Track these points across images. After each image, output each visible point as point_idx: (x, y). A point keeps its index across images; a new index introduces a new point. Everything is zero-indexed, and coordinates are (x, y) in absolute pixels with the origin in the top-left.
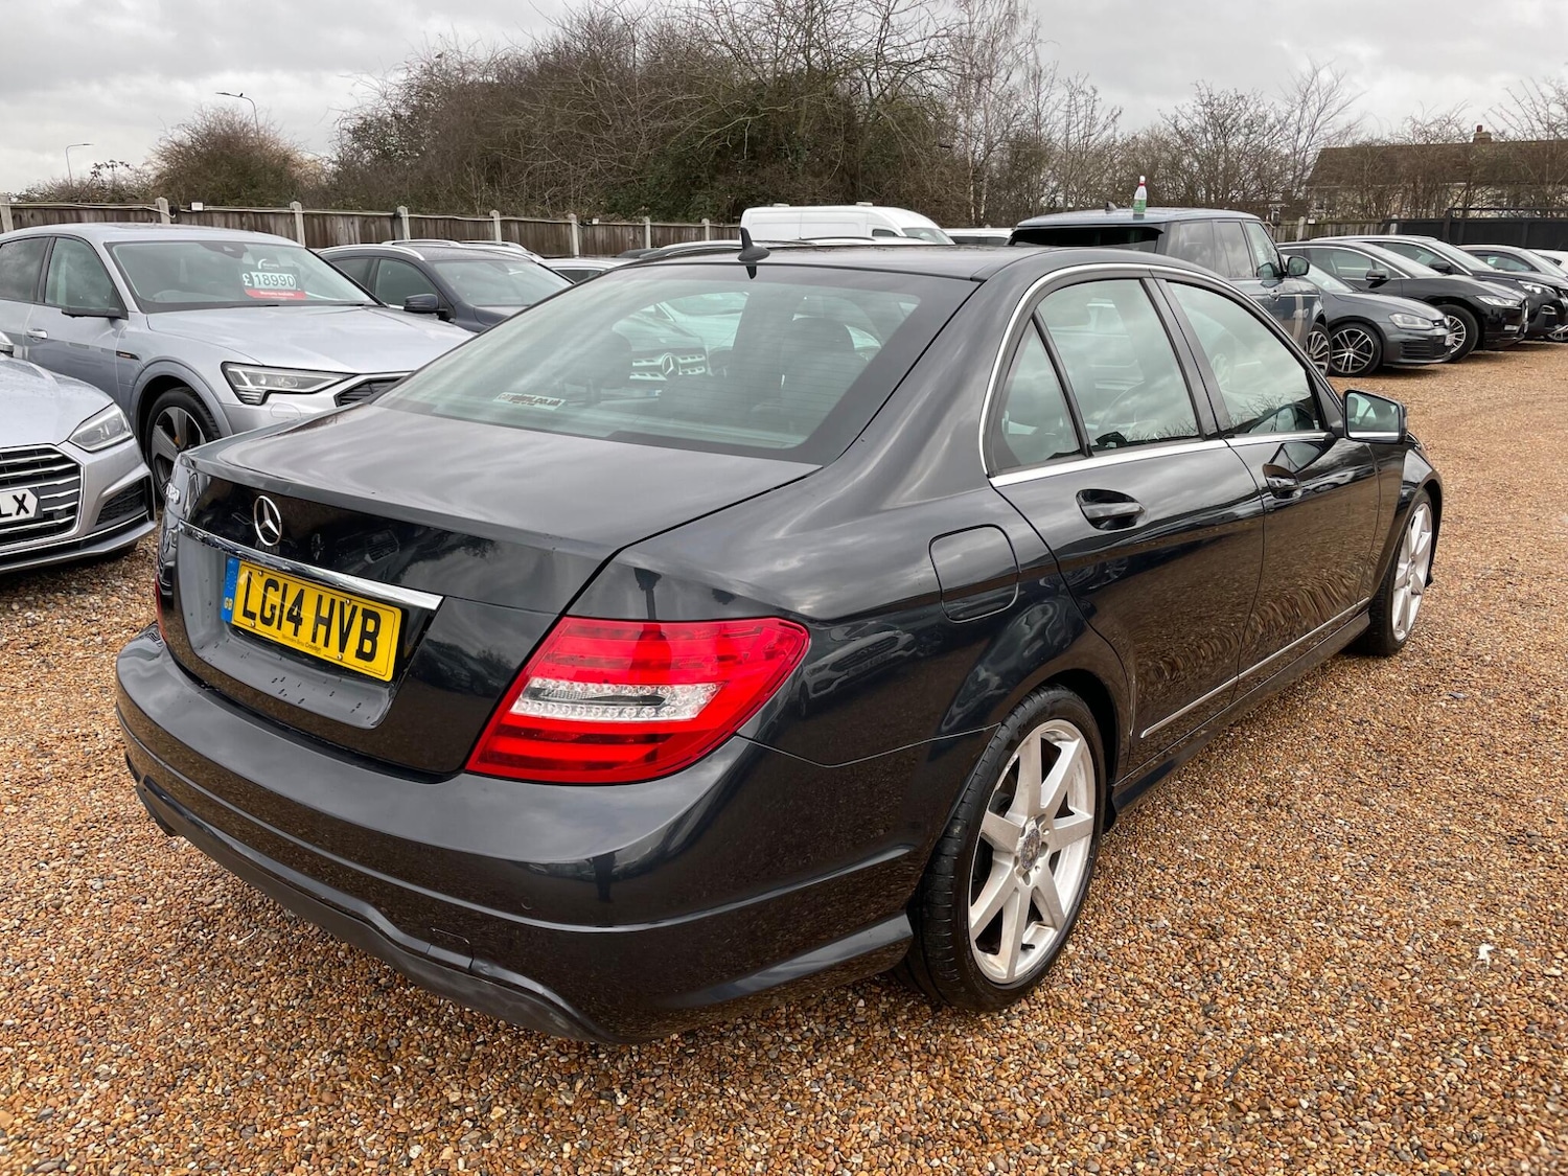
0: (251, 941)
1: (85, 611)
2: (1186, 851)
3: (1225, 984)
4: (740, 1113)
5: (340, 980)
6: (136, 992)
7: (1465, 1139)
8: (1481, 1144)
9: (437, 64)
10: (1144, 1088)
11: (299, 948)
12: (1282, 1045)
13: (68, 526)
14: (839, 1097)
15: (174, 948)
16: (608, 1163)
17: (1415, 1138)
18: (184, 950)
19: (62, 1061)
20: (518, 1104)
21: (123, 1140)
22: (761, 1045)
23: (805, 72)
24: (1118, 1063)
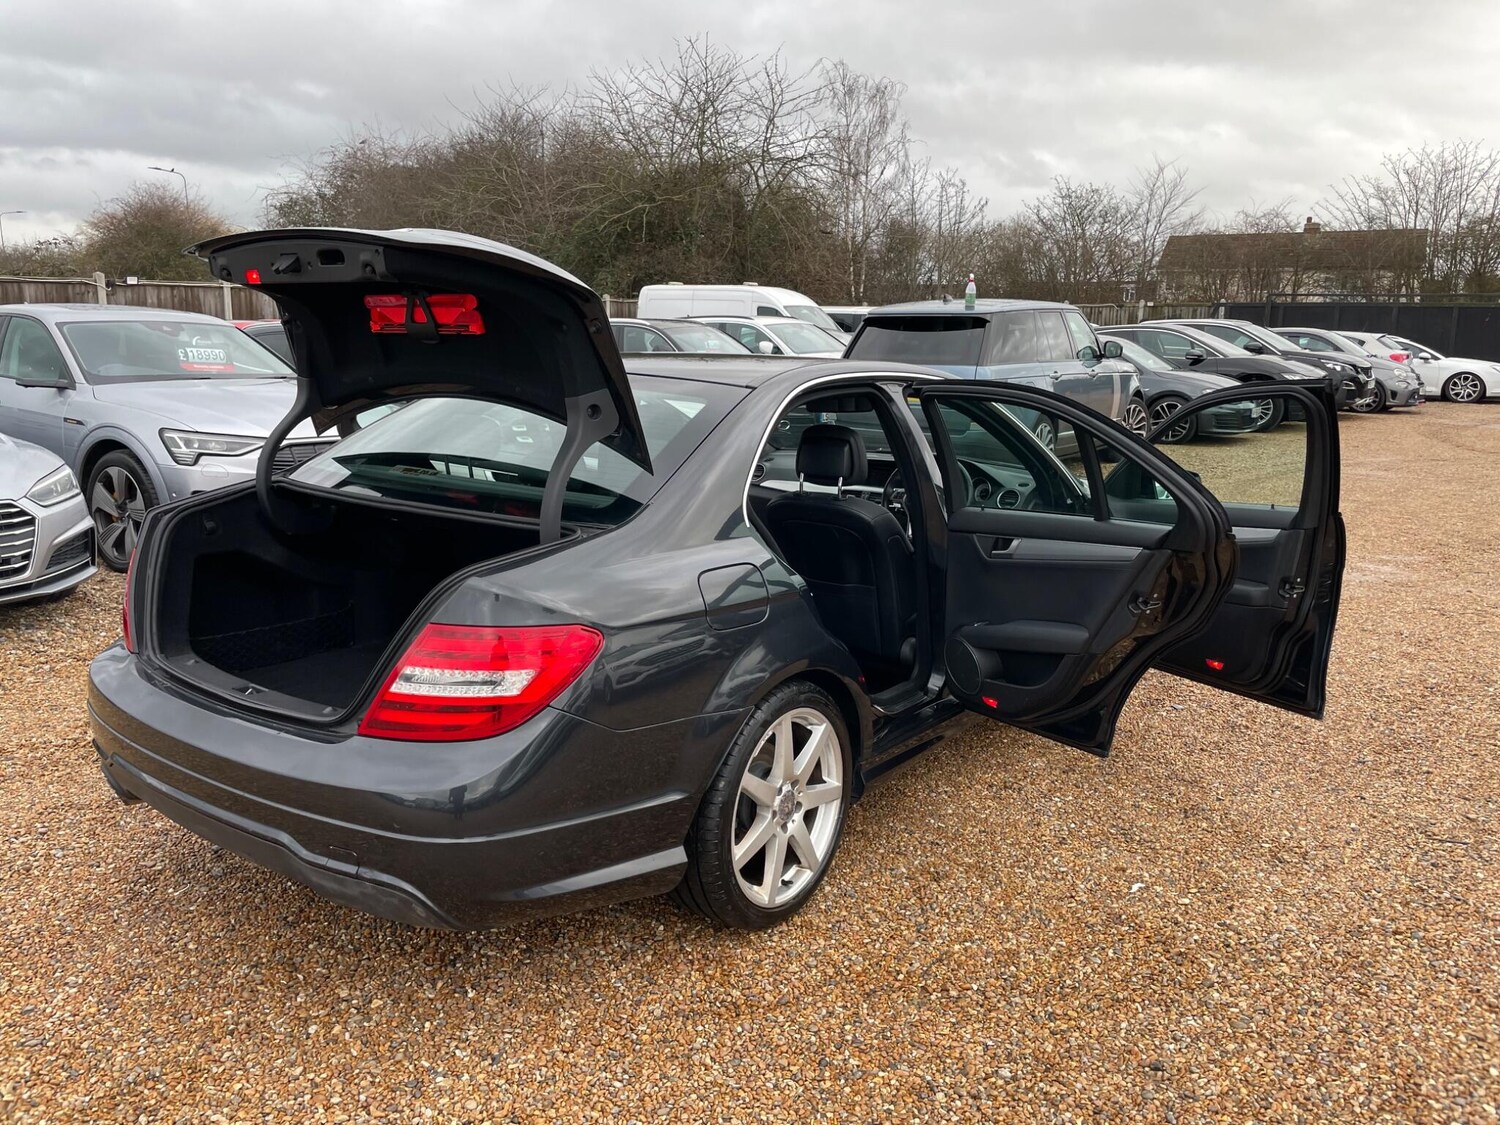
0: (185, 893)
1: (34, 644)
2: (932, 821)
3: (937, 911)
4: (560, 1001)
5: (256, 918)
6: (94, 929)
7: (1086, 1008)
8: (1096, 1012)
9: (362, 149)
10: (861, 979)
11: (224, 897)
12: (969, 951)
13: (23, 569)
14: (635, 988)
15: (124, 898)
16: (458, 1033)
17: (1049, 1008)
18: (131, 899)
19: (39, 976)
20: (392, 998)
21: (90, 1025)
22: (581, 957)
23: (699, 165)
24: (846, 963)
